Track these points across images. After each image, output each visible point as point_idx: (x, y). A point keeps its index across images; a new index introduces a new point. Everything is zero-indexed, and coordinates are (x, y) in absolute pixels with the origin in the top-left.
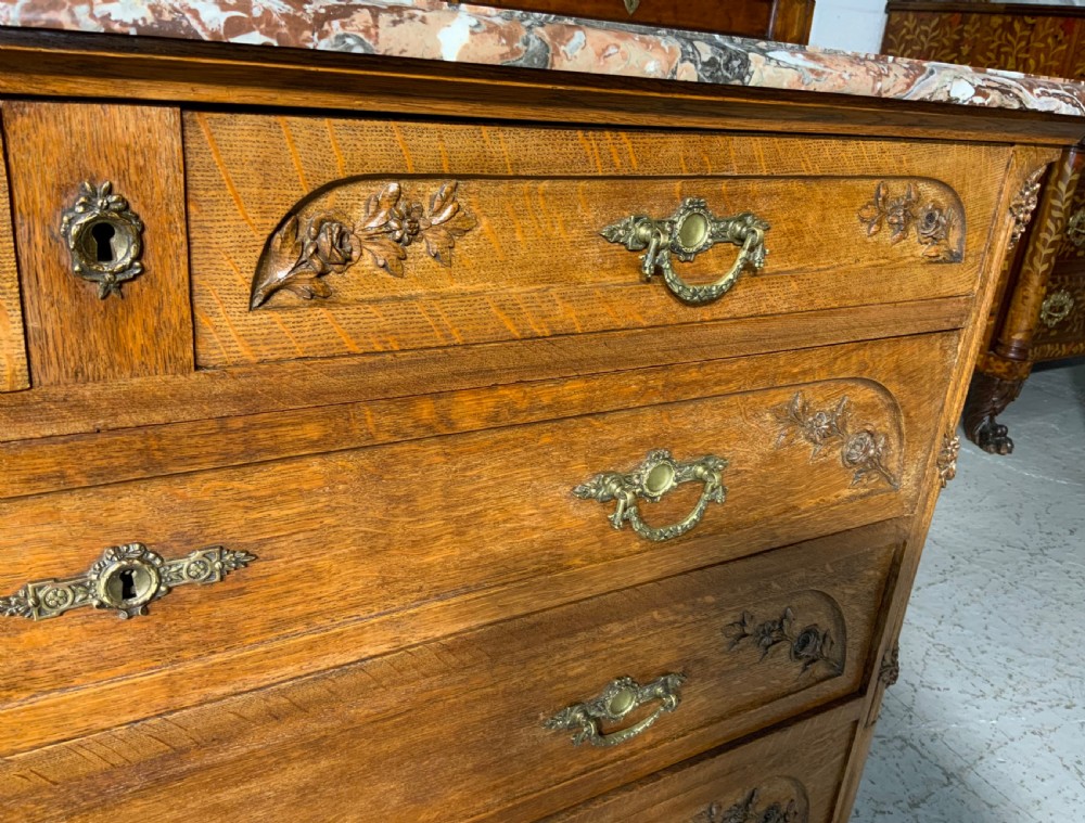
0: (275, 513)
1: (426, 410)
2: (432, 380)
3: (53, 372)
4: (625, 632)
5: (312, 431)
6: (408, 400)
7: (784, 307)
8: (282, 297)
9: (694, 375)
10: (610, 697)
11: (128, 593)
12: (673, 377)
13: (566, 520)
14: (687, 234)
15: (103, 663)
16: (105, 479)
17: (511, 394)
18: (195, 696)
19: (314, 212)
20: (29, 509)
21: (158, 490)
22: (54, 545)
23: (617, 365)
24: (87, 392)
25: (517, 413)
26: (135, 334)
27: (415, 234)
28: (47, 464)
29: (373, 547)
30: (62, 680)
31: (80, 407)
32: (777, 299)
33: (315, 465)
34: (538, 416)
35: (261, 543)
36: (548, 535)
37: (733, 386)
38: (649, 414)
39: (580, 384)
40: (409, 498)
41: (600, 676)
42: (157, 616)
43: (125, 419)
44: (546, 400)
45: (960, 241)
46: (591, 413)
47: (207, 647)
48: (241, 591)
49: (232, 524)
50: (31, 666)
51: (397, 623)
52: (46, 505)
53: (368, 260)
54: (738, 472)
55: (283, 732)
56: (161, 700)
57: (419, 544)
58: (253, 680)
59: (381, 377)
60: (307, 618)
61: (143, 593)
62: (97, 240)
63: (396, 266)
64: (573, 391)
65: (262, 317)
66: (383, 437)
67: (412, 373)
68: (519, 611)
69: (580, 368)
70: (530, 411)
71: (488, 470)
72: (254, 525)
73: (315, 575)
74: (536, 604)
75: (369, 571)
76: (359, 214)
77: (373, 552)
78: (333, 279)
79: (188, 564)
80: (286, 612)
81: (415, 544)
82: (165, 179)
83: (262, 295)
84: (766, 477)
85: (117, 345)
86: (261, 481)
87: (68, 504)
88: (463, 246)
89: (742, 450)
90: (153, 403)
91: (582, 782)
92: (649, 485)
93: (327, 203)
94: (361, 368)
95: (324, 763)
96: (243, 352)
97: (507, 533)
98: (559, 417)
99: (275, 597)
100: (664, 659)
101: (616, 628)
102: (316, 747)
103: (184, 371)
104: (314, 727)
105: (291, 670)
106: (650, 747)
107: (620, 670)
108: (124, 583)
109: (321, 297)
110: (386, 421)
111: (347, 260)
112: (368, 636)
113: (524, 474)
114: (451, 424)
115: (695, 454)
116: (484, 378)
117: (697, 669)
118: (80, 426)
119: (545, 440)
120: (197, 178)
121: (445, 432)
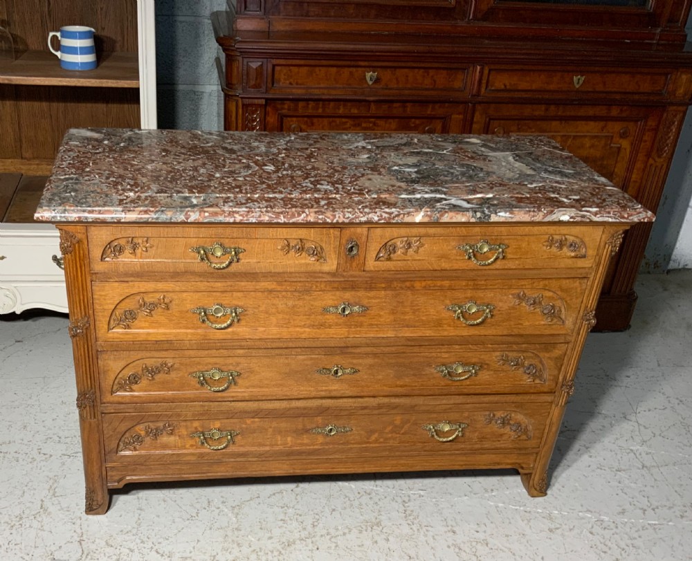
0: (374, 301)
1: (408, 284)
2: (410, 278)
3: (340, 270)
4: (460, 349)
5: (383, 285)
6: (404, 281)
7: (514, 267)
8: (381, 259)
9: (483, 282)
10: (454, 366)
11: (344, 312)
12: (476, 282)
13: (443, 315)
14: (481, 248)
15: (337, 324)
16: (344, 289)
17: (429, 282)
18: (352, 336)
19: (390, 243)
20: (330, 293)
21: (353, 293)
22: (333, 300)
23: (458, 278)
24: (345, 274)
25: (430, 287)
26: (354, 264)
27: (410, 247)
28: (336, 285)
29: (393, 312)
30: (330, 327)
31: (343, 276)
32: (510, 264)
33: (383, 292)
34: (436, 288)
35: (370, 307)
36: (437, 318)
37: (496, 287)
38: (469, 291)
39: (448, 282)
40: (402, 302)
41: (452, 360)
42: (348, 317)
43: (350, 279)
44: (439, 285)
45: (586, 252)
46: (451, 289)
47: (356, 326)
48: (365, 316)
49: (365, 302)
50: (325, 322)
51: (396, 330)
52: (333, 293)
53: (399, 252)
54: (499, 310)
55: (368, 349)
56: (346, 335)
57: (404, 313)
58: (364, 335)
59: (399, 276)
60: (377, 325)
61: (347, 313)
62: (351, 249)
63: (405, 253)
64: (446, 283)
65: (377, 262)
66: (398, 288)
67: (406, 276)
68: (427, 335)
69: (448, 278)
70: (434, 286)
71: (422, 299)
72: (369, 303)
73: (380, 316)
74: (433, 334)
75: (392, 317)
76: (399, 243)
77: (393, 313)
78: (392, 255)
79: (356, 308)
80: (373, 323)
81: (402, 313)
82: (364, 239)
83: (377, 259)
84: (510, 313)
85: (351, 266)
86: (372, 294)
87: (338, 293)
88: (421, 250)
89: (501, 304)
90: (355, 277)
91: (445, 389)
92: (468, 309)
93: (392, 241)
94: (395, 274)
95: (376, 360)
96: (372, 269)
97: (426, 315)
98: (441, 289)
99: (371, 319)
100: (474, 360)
101: (457, 347)
102: (375, 355)
103: (361, 271)
104: (375, 350)
105: (372, 335)
106: (468, 385)
107: (459, 360)
108: (344, 310)
109: (389, 259)
110: (399, 285)
111: (395, 252)
112: (390, 332)
113: (432, 301)
114: (414, 287)
115: (484, 303)
116: (423, 278)
117: (485, 367)
118: (343, 279)
119: (439, 293)
120: (369, 238)
121: (412, 288)
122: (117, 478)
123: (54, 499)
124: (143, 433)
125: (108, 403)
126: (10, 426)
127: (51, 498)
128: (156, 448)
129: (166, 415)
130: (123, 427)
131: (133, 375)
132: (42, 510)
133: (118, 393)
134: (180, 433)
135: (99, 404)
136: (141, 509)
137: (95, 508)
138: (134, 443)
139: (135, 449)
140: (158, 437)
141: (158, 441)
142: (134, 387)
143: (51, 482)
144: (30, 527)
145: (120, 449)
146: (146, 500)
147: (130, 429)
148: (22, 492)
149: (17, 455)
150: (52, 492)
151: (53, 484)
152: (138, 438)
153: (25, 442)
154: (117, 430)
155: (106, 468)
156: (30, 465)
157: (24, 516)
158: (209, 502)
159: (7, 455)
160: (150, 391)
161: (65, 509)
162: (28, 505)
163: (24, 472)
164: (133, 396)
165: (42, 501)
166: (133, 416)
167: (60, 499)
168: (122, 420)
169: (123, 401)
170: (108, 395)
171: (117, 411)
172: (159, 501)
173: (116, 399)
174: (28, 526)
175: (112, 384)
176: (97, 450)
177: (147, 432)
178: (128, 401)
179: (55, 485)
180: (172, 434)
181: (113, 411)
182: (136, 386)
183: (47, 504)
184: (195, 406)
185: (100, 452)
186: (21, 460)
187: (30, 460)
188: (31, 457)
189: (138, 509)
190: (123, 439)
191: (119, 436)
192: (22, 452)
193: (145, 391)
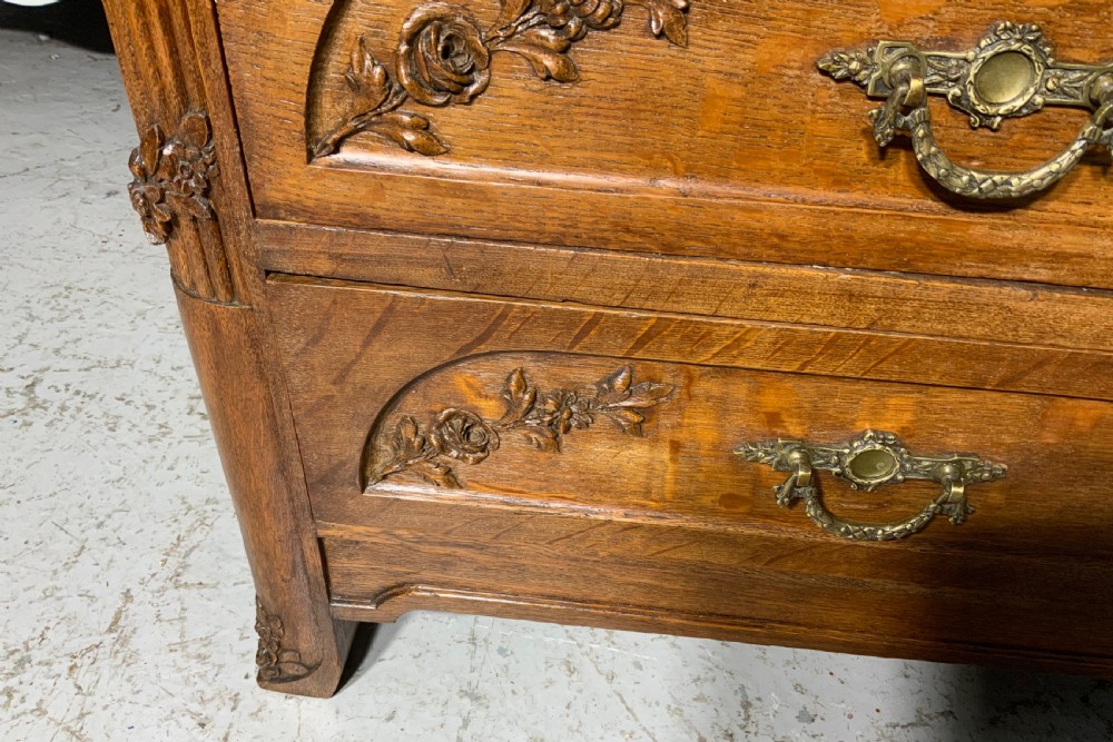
122: (374, 584)
123: (172, 593)
124: (490, 410)
125: (293, 211)
126: (142, 314)
127: (162, 590)
128: (548, 487)
129: (626, 328)
130: (386, 365)
131: (437, 20)
132: (108, 639)
133: (346, 154)
134: (682, 436)
135: (242, 212)
136: (475, 698)
137: (291, 670)
138: (444, 448)
139: (451, 480)
140: (565, 439)
141: (567, 457)
142: (451, 120)
143: (187, 521)
144: (40, 710)
145: (378, 468)
146: (501, 651)
147: (425, 375)
148: (75, 548)
149: (121, 408)
150: (173, 562)
151: (192, 530)
152: (467, 432)
153: (164, 369)
154: (358, 378)
155: (320, 541)
156: (145, 450)
157: (37, 655)
158: (746, 705)
159: (93, 408)
160: (544, 161)
161: (193, 649)
162: (75, 605)
163: (116, 472)
164: (433, 184)
165: (128, 596)
166: (436, 310)
167: (191, 596)
168: (378, 327)
169: (382, 207)
170: (289, 155)
171: (344, 269)
172: (549, 664)
173: (337, 193)
174: (31, 704)
175: (302, 76)
176: (270, 459)
177: (511, 406)
178: (406, 213)
179: (197, 536)
180: (637, 430)
181: (323, 266)
182: (456, 112)
183: (140, 612)
184: (802, 292)
185: (283, 468)
186: (124, 426)
187: (154, 430)
188: (160, 421)
189: (464, 693)
190: (391, 423)
191: (370, 409)
192: (138, 401)
193: (514, 158)
